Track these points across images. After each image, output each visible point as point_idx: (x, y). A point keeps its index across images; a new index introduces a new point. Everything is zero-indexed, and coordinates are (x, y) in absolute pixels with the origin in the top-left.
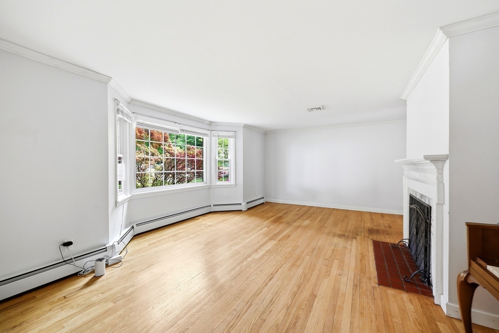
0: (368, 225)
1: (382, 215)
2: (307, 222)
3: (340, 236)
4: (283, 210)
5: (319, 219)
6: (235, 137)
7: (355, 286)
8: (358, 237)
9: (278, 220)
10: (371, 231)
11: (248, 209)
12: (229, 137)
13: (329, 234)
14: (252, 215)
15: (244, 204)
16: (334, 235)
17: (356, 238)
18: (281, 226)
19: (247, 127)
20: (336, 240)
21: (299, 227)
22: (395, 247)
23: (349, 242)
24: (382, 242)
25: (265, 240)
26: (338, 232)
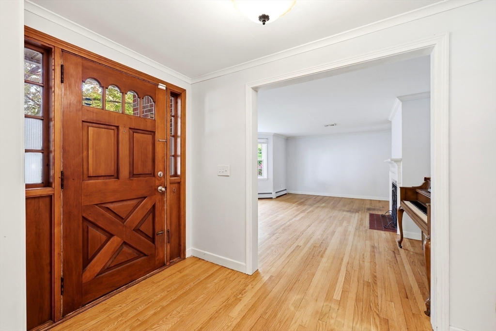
0: (368, 206)
1: (380, 201)
2: (323, 205)
3: (348, 211)
4: (304, 198)
5: (332, 203)
6: (267, 143)
7: (356, 229)
8: (360, 212)
9: (302, 203)
10: (369, 209)
11: (277, 197)
12: (263, 143)
13: (340, 210)
14: (281, 201)
15: (274, 193)
16: (344, 211)
17: (358, 212)
18: (305, 207)
19: (277, 136)
20: (345, 213)
21: (318, 207)
22: (383, 216)
23: (354, 214)
24: (376, 214)
25: (298, 213)
26: (346, 210)
